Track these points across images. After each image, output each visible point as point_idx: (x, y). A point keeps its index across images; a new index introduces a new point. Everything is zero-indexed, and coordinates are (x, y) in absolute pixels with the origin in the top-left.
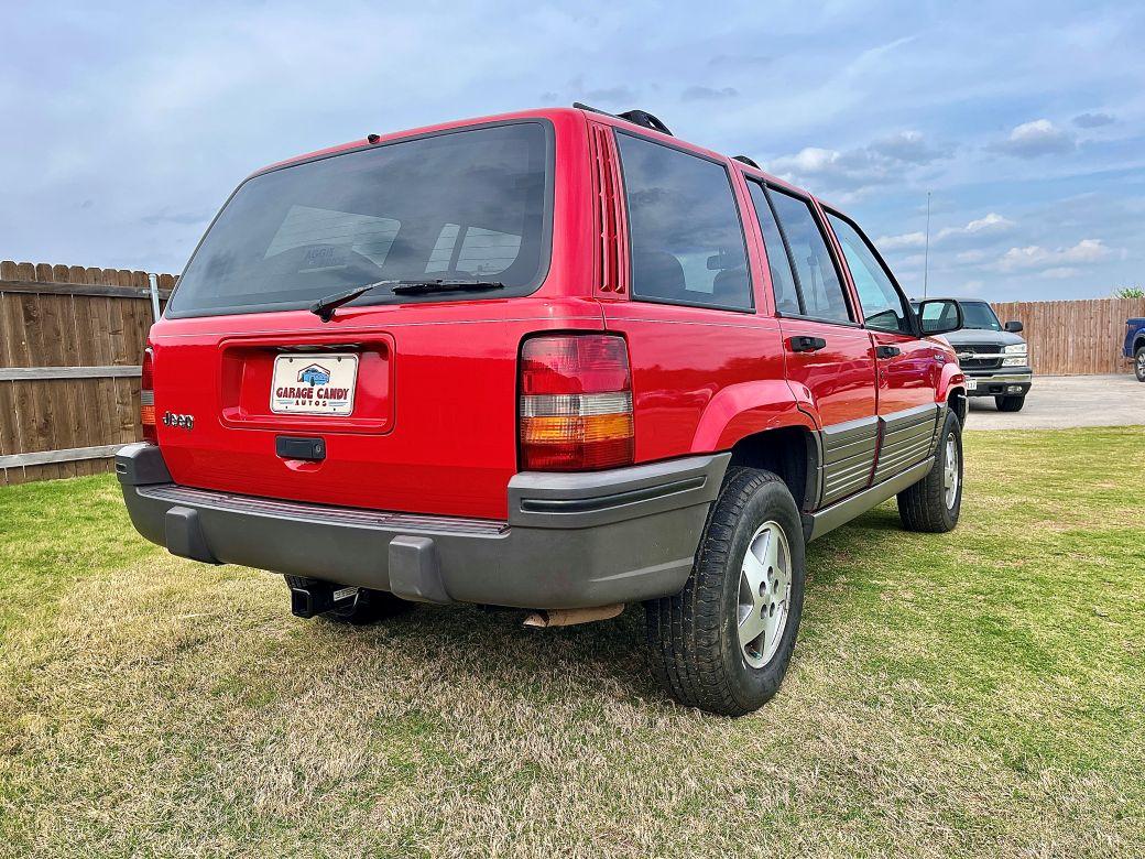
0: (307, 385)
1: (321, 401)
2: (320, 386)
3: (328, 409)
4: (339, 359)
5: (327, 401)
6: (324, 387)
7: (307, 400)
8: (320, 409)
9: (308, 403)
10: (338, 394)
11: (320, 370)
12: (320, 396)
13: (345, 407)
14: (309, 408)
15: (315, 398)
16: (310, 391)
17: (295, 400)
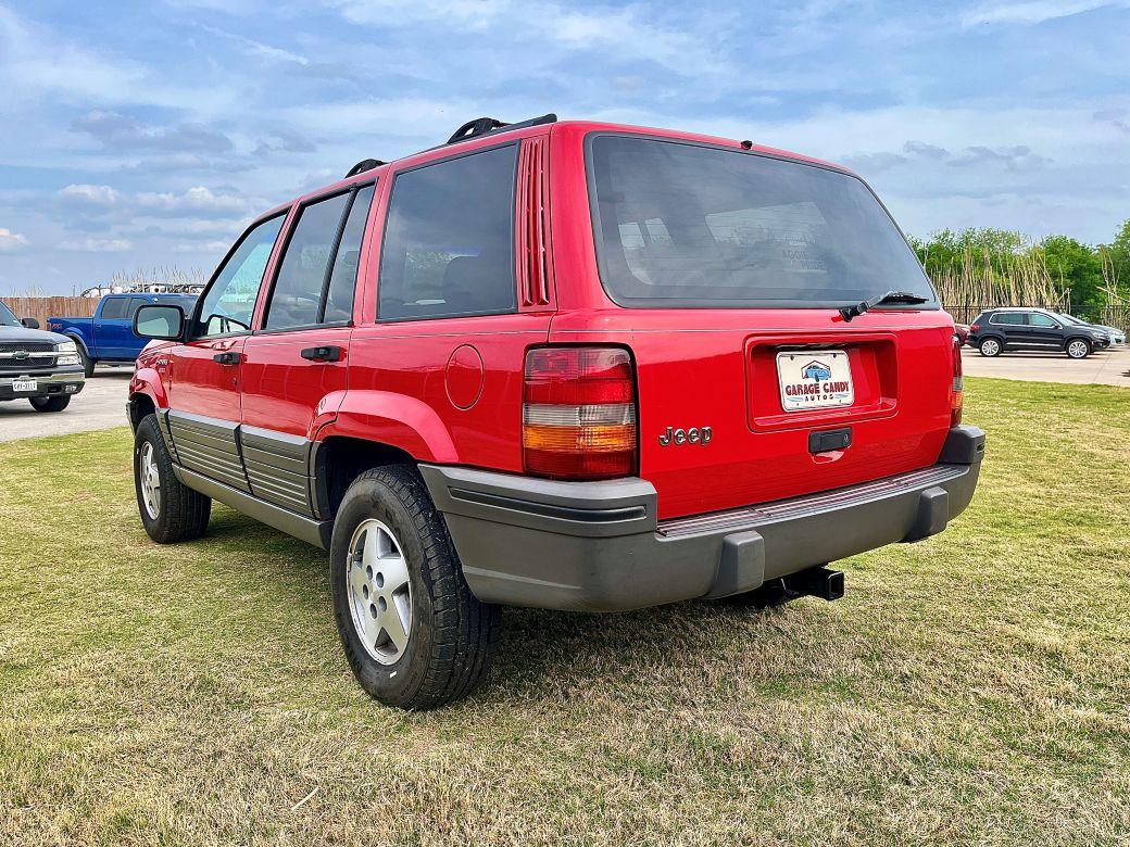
0: (812, 381)
1: (828, 394)
2: (825, 381)
3: (835, 401)
4: (835, 356)
5: (834, 394)
6: (828, 382)
7: (815, 395)
8: (827, 402)
9: (816, 398)
10: (840, 387)
11: (821, 366)
12: (826, 391)
13: (848, 398)
14: (819, 402)
15: (822, 393)
16: (817, 386)
17: (804, 396)
